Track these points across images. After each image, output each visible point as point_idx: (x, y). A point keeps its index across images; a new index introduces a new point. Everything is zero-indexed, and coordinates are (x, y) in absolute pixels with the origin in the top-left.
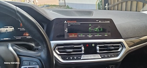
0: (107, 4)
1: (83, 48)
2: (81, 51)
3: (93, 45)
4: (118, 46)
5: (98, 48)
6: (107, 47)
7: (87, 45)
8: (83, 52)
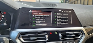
0: (67, 2)
1: (47, 36)
2: (45, 39)
3: (56, 33)
4: (79, 34)
5: (60, 35)
6: (68, 34)
7: (51, 33)
8: (47, 40)
